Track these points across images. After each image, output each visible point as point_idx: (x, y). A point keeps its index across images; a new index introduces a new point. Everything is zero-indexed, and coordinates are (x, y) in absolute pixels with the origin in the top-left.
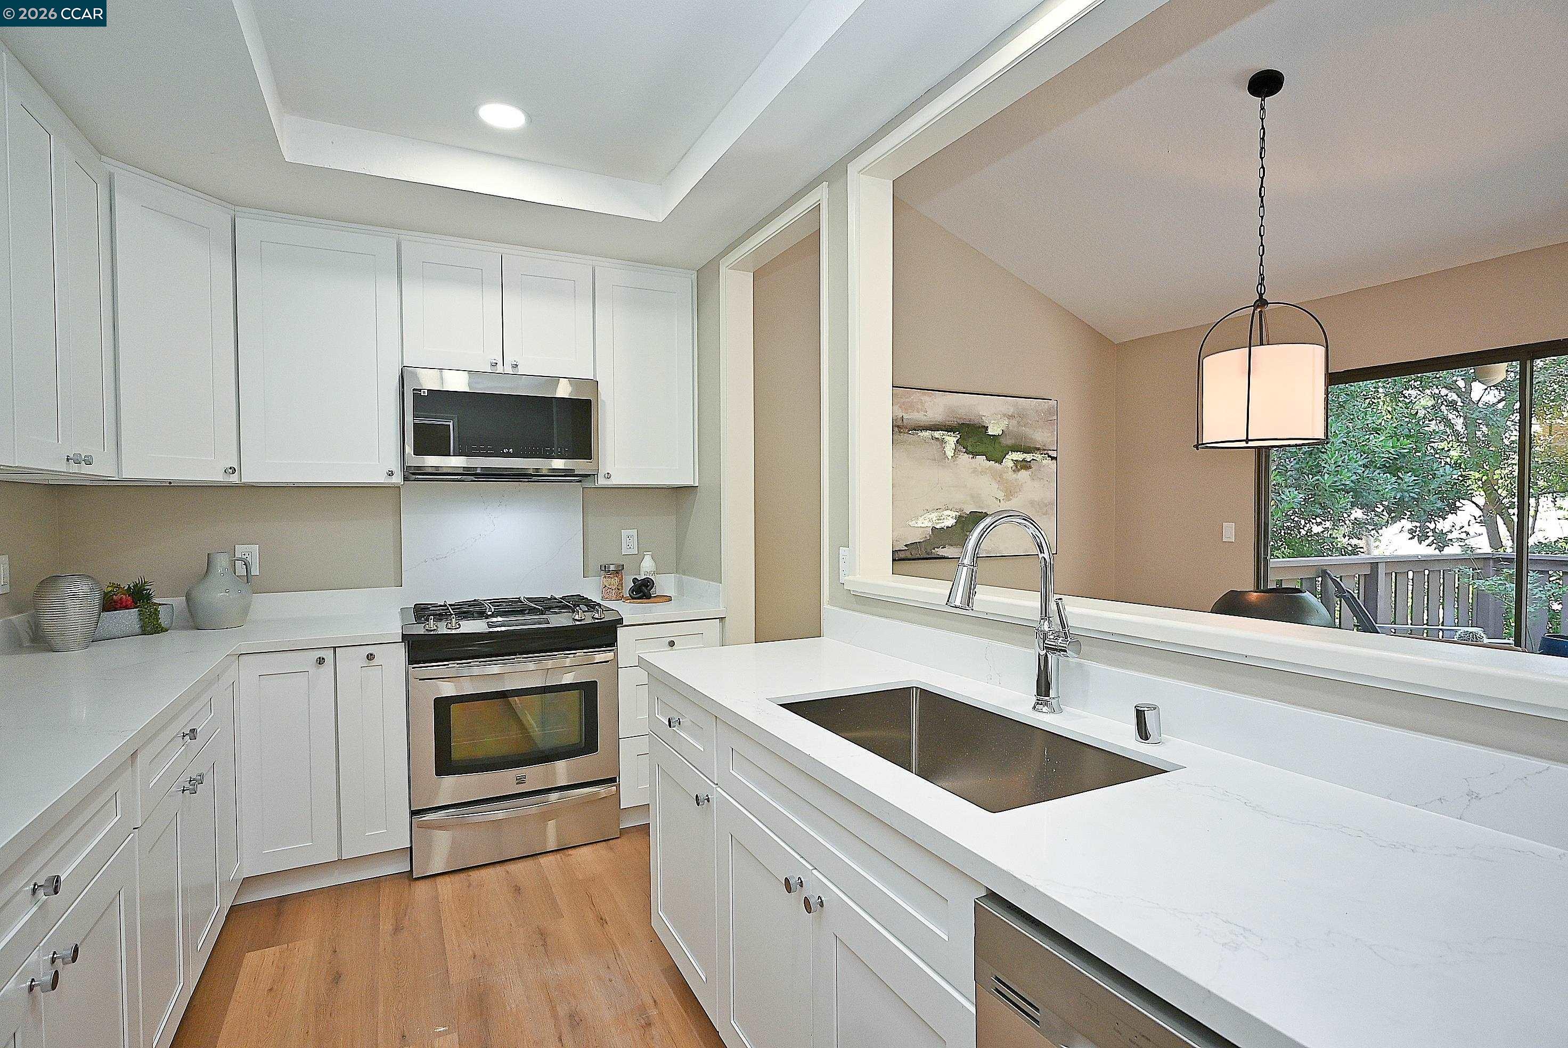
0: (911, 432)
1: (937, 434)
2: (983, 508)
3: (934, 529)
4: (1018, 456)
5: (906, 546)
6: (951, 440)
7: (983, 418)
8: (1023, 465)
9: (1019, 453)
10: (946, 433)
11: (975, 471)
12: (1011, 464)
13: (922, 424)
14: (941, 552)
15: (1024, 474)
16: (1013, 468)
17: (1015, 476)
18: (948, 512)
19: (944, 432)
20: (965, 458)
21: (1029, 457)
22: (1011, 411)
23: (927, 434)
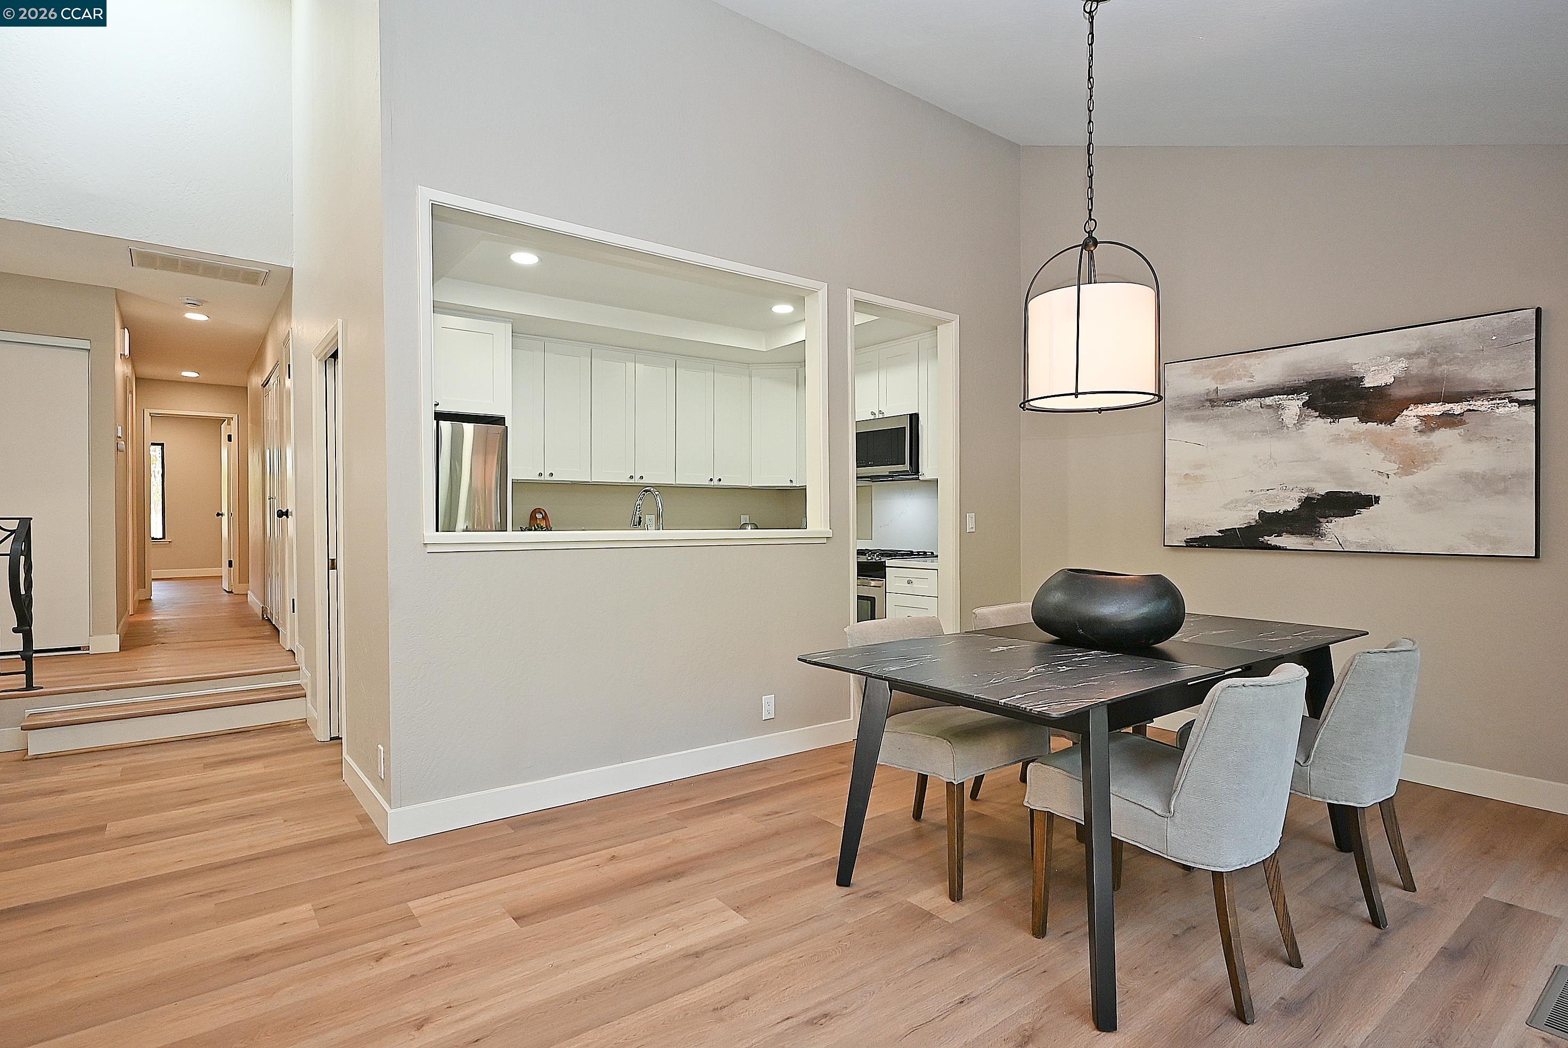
0: (1228, 403)
1: (1268, 401)
2: (1351, 486)
3: (1262, 514)
4: (1435, 409)
5: (1220, 531)
6: (1293, 406)
7: (1354, 367)
8: (1448, 420)
9: (1433, 405)
10: (1286, 396)
11: (1337, 439)
12: (1416, 422)
13: (1246, 392)
14: (1273, 540)
15: (1443, 436)
16: (1420, 428)
17: (1423, 439)
18: (1287, 494)
19: (1281, 397)
20: (1318, 426)
21: (1457, 408)
22: (1415, 346)
23: (1255, 403)
